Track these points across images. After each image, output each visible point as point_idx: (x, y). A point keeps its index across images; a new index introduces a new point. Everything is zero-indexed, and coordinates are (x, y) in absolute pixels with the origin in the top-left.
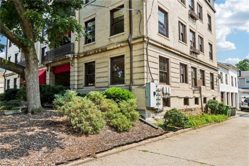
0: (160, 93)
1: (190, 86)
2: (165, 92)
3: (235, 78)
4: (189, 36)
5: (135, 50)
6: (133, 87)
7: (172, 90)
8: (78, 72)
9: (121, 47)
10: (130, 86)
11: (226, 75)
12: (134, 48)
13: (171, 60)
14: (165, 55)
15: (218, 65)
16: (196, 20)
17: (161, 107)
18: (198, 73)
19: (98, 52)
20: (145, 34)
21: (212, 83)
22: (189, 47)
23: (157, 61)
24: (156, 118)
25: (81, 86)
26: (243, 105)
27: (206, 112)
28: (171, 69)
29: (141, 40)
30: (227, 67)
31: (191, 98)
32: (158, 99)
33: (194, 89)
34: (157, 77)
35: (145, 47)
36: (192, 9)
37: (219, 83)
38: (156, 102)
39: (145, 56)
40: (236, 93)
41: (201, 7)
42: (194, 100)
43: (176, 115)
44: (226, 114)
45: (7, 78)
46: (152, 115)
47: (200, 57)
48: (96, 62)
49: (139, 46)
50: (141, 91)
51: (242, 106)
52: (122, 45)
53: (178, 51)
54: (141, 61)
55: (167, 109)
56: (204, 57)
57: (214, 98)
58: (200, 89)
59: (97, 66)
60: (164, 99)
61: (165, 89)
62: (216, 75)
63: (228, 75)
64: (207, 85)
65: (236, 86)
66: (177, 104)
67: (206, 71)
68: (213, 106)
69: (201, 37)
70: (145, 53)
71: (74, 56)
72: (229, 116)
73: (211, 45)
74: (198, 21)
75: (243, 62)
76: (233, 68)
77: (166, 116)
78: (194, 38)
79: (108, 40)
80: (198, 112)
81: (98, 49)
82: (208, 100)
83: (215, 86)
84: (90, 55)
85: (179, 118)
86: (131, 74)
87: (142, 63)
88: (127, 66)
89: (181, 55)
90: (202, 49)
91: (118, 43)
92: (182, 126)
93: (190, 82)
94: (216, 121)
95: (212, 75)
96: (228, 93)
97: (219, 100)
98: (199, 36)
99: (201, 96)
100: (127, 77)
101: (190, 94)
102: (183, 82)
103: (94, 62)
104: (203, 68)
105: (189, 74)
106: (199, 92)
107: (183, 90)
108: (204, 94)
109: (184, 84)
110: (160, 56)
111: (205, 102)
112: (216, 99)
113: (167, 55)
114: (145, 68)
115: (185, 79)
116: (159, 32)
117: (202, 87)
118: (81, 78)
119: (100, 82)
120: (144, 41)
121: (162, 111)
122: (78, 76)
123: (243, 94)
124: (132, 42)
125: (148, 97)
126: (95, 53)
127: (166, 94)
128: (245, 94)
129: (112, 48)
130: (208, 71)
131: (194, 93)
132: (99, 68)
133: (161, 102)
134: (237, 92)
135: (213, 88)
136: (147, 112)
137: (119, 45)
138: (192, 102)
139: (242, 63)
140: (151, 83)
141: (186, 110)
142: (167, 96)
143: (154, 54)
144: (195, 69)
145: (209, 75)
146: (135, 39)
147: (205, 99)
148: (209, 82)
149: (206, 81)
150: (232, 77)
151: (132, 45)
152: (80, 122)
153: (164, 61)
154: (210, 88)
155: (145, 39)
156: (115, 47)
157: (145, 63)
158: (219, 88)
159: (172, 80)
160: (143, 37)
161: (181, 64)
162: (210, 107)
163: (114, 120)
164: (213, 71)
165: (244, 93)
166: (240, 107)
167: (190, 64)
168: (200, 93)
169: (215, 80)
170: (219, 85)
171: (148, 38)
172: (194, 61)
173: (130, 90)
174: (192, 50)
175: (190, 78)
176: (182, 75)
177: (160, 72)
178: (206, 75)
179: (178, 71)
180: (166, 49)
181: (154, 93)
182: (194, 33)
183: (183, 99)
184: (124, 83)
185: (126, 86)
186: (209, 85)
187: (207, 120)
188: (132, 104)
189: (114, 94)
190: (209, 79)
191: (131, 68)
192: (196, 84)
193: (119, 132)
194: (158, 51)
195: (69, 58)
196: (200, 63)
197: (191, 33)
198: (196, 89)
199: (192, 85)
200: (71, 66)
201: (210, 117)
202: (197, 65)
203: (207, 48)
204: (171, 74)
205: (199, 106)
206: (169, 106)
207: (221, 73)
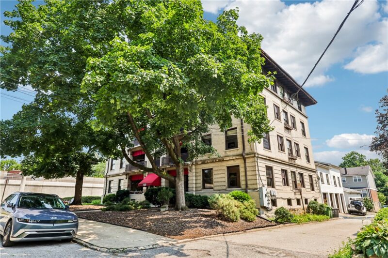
0: (269, 195)
1: (292, 188)
2: (272, 194)
3: (338, 178)
4: (286, 145)
5: (248, 163)
6: (249, 191)
7: (277, 192)
8: (196, 176)
9: (236, 159)
10: (246, 189)
11: (327, 175)
12: (247, 161)
13: (274, 168)
14: (270, 164)
15: (316, 166)
16: (291, 130)
17: (270, 206)
18: (297, 176)
19: (216, 162)
20: (255, 151)
21: (312, 185)
22: (287, 154)
23: (264, 169)
24: (267, 215)
25: (199, 189)
26: (349, 207)
27: (309, 212)
28: (275, 175)
29: (253, 155)
30: (326, 166)
31: (293, 199)
32: (268, 200)
33: (295, 191)
34: (265, 183)
35: (256, 160)
36: (287, 122)
37: (319, 183)
38: (267, 202)
39: (256, 167)
40: (341, 195)
41: (294, 118)
42: (296, 201)
43: (284, 212)
44: (328, 215)
45: (109, 179)
46: (265, 212)
47: (298, 162)
48: (214, 169)
49: (252, 160)
50: (256, 194)
51: (349, 209)
52: (237, 157)
53: (279, 160)
54: (253, 171)
55: (275, 208)
56: (301, 161)
57: (316, 200)
58: (300, 191)
59: (214, 172)
60: (272, 200)
61: (272, 192)
62: (314, 176)
63: (329, 175)
64: (306, 187)
65: (340, 187)
66: (282, 204)
67: (304, 174)
68: (314, 207)
69: (297, 144)
70: (256, 165)
71: (193, 163)
72: (331, 217)
73: (307, 149)
74: (293, 131)
75: (351, 155)
76: (334, 167)
77: (276, 213)
78: (291, 146)
79: (224, 153)
80: (301, 213)
81: (215, 159)
82: (309, 201)
83: (315, 188)
84: (207, 163)
85: (286, 214)
86: (246, 180)
87: (254, 172)
88: (242, 174)
89: (282, 163)
90: (298, 154)
91: (234, 156)
92: (289, 221)
93: (291, 185)
94: (317, 220)
95: (311, 176)
96: (331, 195)
97: (321, 201)
98: (295, 143)
99: (302, 198)
100: (243, 183)
101: (292, 196)
102: (285, 185)
103: (212, 169)
104: (301, 171)
105: (290, 178)
106: (299, 193)
107: (286, 192)
108: (305, 195)
109: (286, 187)
110: (266, 166)
111: (306, 203)
112: (318, 201)
113: (271, 164)
114: (257, 176)
115: (286, 183)
116: (264, 148)
117: (303, 189)
118: (198, 181)
119: (218, 186)
120: (255, 156)
121: (271, 210)
122: (196, 180)
123: (350, 195)
124: (246, 156)
125: (261, 199)
126: (213, 162)
127: (273, 196)
128: (352, 195)
129: (228, 159)
130: (306, 174)
131: (295, 194)
132: (217, 174)
133: (270, 202)
134: (343, 193)
135: (313, 189)
136: (261, 210)
137: (234, 158)
138: (294, 202)
139: (349, 156)
140: (263, 188)
141: (290, 209)
142: (274, 198)
143: (262, 165)
144: (294, 173)
145: (308, 177)
146: (247, 154)
147: (306, 200)
148: (309, 184)
149: (306, 183)
150: (334, 177)
151: (246, 158)
152: (229, 213)
153: (269, 169)
154: (310, 190)
155: (256, 155)
156: (231, 158)
157: (257, 172)
158: (320, 189)
159: (276, 184)
160: (255, 154)
161: (282, 170)
162: (312, 208)
163: (244, 214)
164: (311, 173)
165: (351, 193)
166: (348, 210)
167: (289, 169)
168: (301, 194)
169: (314, 182)
170: (319, 186)
171: (258, 154)
172: (293, 166)
173: (246, 192)
174: (290, 157)
175: (290, 181)
176: (284, 179)
177: (267, 178)
178: (305, 177)
179: (281, 176)
180: (270, 159)
181: (266, 195)
182: (290, 141)
183: (286, 200)
184: (240, 187)
185: (242, 189)
186: (309, 187)
187: (309, 219)
188: (252, 203)
189: (238, 196)
190: (308, 181)
191: (246, 176)
192: (296, 187)
193: (249, 222)
194: (264, 162)
195: (188, 165)
196: (298, 167)
197: (288, 142)
198: (297, 191)
199: (293, 187)
200: (189, 171)
201: (311, 216)
202: (295, 169)
203: (303, 152)
204: (275, 179)
205: (301, 207)
206: (276, 206)
207: (321, 174)
